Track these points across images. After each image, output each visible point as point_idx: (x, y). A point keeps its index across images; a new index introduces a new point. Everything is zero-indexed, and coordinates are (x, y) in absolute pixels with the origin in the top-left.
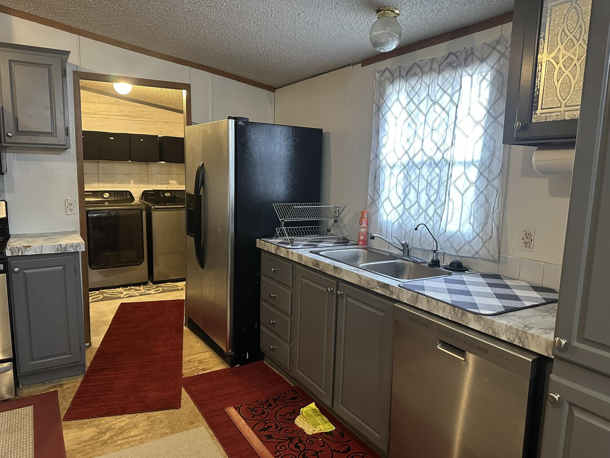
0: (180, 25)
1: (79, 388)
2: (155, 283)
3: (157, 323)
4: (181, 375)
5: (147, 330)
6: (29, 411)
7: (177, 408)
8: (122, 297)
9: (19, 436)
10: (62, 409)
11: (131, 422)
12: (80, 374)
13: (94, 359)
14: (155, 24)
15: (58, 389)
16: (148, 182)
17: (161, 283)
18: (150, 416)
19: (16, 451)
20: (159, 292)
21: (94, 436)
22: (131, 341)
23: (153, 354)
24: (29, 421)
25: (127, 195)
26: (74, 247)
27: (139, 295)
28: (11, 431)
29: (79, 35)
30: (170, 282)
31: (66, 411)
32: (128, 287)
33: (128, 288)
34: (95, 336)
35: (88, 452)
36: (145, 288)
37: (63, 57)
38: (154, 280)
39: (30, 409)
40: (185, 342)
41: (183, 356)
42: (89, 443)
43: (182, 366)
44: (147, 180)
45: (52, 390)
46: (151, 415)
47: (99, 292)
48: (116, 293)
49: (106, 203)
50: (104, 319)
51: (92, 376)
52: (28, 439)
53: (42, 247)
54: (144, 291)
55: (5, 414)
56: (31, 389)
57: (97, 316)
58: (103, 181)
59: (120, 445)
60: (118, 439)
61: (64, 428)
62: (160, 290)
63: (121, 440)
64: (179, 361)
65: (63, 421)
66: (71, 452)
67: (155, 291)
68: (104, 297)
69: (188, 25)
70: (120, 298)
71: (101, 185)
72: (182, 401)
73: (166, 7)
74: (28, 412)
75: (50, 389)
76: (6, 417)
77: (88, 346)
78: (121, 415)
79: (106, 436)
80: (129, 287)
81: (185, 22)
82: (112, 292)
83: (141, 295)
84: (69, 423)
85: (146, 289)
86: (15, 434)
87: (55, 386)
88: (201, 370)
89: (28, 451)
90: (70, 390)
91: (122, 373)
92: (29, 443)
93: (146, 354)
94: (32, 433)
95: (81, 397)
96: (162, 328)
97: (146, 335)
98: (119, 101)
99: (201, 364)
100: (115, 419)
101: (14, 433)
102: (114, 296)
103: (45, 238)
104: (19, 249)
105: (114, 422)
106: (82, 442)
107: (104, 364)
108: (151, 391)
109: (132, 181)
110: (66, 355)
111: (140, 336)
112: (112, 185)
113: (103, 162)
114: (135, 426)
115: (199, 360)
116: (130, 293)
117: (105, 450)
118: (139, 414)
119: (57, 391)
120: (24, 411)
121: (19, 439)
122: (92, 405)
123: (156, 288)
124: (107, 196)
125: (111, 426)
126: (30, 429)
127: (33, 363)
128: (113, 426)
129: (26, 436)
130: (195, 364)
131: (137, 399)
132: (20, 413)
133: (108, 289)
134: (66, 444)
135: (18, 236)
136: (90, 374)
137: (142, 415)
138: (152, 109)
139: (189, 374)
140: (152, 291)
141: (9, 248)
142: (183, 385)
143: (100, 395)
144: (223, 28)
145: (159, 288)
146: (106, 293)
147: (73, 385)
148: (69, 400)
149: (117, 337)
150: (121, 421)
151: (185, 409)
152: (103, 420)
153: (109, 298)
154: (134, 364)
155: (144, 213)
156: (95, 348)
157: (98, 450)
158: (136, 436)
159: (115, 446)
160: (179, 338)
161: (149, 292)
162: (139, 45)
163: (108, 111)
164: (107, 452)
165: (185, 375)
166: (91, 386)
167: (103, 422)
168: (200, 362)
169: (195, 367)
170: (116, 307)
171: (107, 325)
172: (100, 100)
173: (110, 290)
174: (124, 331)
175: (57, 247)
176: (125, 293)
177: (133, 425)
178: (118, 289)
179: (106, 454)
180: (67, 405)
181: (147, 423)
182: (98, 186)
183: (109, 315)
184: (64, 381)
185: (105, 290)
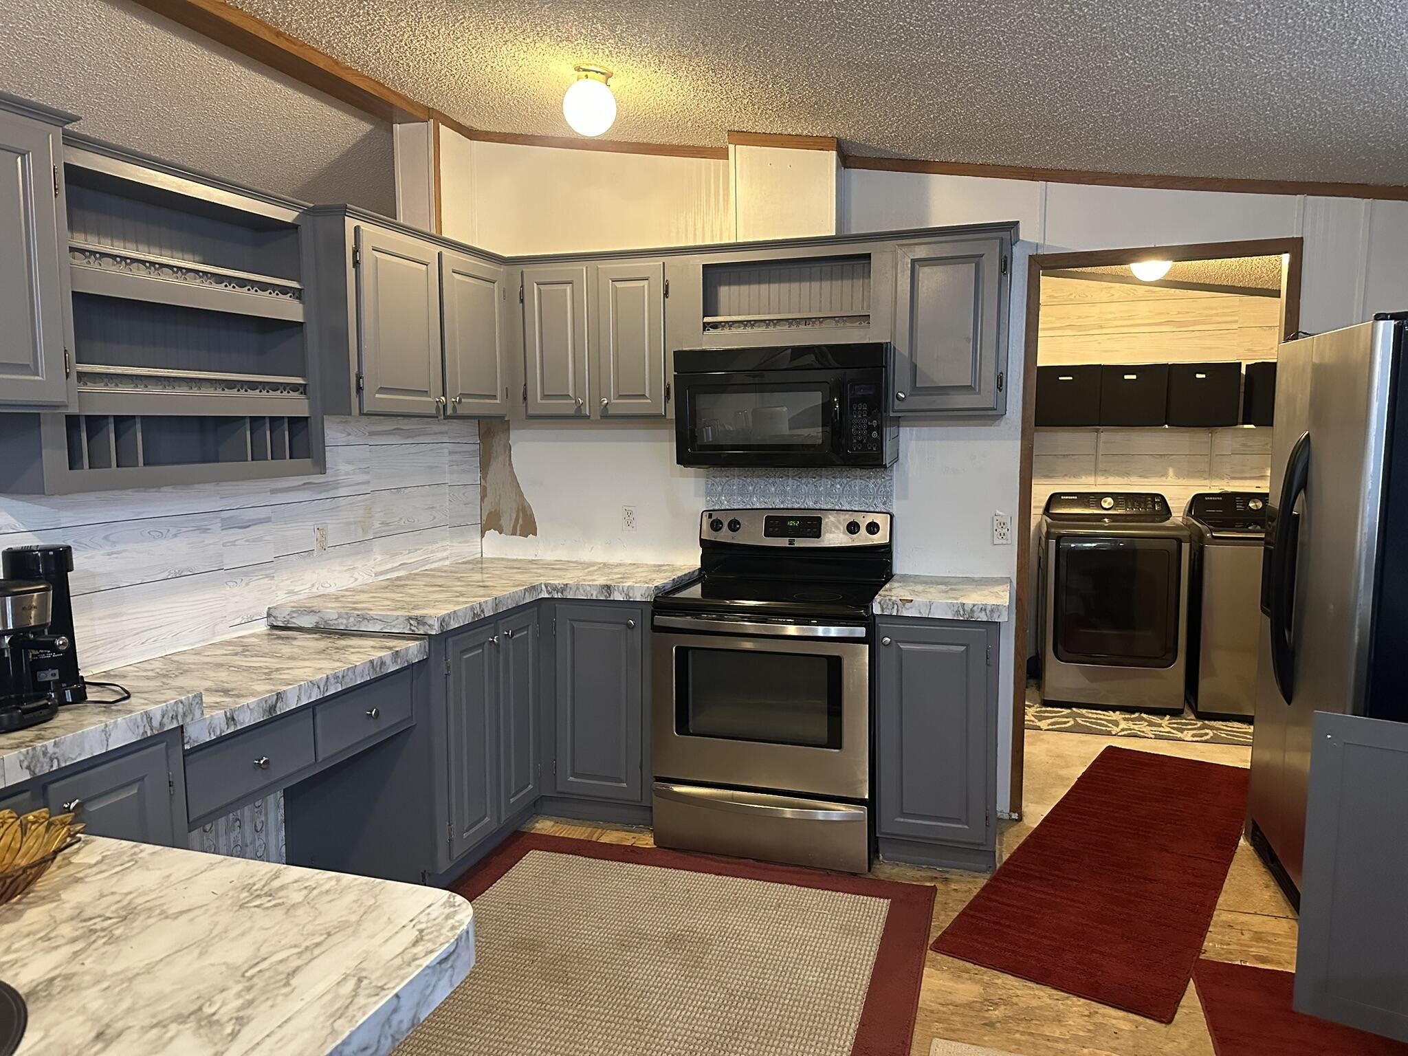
0: (1255, 110)
1: (976, 897)
2: (1201, 716)
3: (1177, 811)
4: (1199, 950)
5: (1148, 820)
6: (880, 907)
7: (1162, 1022)
8: (1114, 733)
9: (855, 946)
10: (935, 926)
11: (1052, 1006)
12: (985, 872)
13: (1019, 849)
14: (1196, 124)
15: (940, 886)
16: (1211, 473)
17: (1215, 720)
18: (1097, 1013)
19: (844, 968)
20: (1203, 739)
21: (974, 1002)
22: (1103, 835)
23: (1145, 879)
24: (877, 926)
25: (1154, 503)
26: (988, 612)
27: (1153, 736)
28: (847, 932)
29: (1047, 181)
30: (1239, 721)
31: (940, 933)
32: (1133, 713)
33: (1133, 716)
34: (1037, 803)
35: (956, 1027)
36: (1174, 723)
37: (1006, 235)
38: (1199, 710)
39: (885, 905)
40: (1232, 875)
41: (1217, 907)
42: (961, 1010)
43: (1207, 931)
44: (1207, 469)
45: (928, 884)
46: (1100, 1011)
47: (1069, 711)
48: (1105, 723)
49: (1106, 520)
50: (1063, 772)
51: (1004, 882)
52: (866, 957)
53: (931, 604)
54: (1168, 729)
55: (847, 898)
56: (896, 870)
57: (1050, 762)
58: (1106, 472)
59: (1017, 1042)
60: (1017, 1029)
61: (927, 963)
62: (1207, 734)
63: (1023, 1033)
64: (1201, 916)
65: (931, 949)
66: (928, 1014)
67: (1193, 736)
68: (1077, 724)
69: (1275, 107)
70: (1109, 734)
71: (1101, 480)
72: (1180, 1010)
73: (1211, 84)
74: (880, 909)
75: (927, 881)
76: (847, 904)
77: (1016, 820)
78: (1037, 983)
79: (996, 1012)
80: (1137, 715)
81: (1266, 102)
82: (1097, 719)
83: (1158, 737)
84: (939, 957)
85: (1175, 726)
86: (851, 940)
87: (936, 878)
88: (1253, 956)
89: (861, 977)
90: (959, 896)
91: (1065, 899)
92: (867, 965)
93: (1129, 874)
94: (875, 948)
95: (972, 916)
96: (1185, 825)
97: (1142, 831)
98: (1154, 292)
99: (1257, 942)
100: (1023, 986)
101: (849, 936)
102: (1098, 727)
103: (943, 587)
104: (893, 604)
105: (1019, 993)
106: (951, 1004)
107: (1033, 867)
108: (1114, 960)
109: (1171, 471)
110: (959, 824)
111: (1129, 830)
112: (1125, 480)
113: (1107, 431)
114: (1059, 1019)
115: (1256, 932)
116: (1135, 727)
117: (986, 1038)
118: (1075, 999)
119: (936, 890)
120: (874, 905)
121: (854, 950)
122: (988, 941)
123: (1200, 728)
124: (1109, 504)
125: (1011, 997)
126: (875, 940)
127: (902, 820)
128: (1015, 1000)
129: (866, 950)
130: (1243, 937)
131: (1078, 963)
132: (868, 906)
133: (1091, 709)
134: (923, 994)
135: (905, 579)
136: (1002, 878)
137: (1079, 1003)
138: (1235, 299)
139: (1220, 955)
140: (1188, 735)
141: (878, 600)
142: (1193, 975)
143: (1009, 926)
144: (1371, 92)
145: (1207, 731)
146: (1082, 716)
147: (966, 888)
148: (950, 913)
149: (1078, 818)
150: (1034, 996)
151: (1181, 1031)
152: (999, 978)
153: (1087, 731)
154: (1096, 889)
155: (1186, 547)
156: (1028, 828)
157: (974, 1033)
158: (1056, 1040)
159: (1008, 1040)
160: (1218, 862)
161: (1179, 735)
162: (1175, 172)
163: (1130, 318)
164: (987, 1044)
165: (1207, 954)
166: (997, 901)
167: (999, 981)
168: (1259, 937)
169: (1241, 945)
170: (1095, 753)
171: (1068, 786)
172: (1113, 295)
173: (1094, 711)
174: (1097, 809)
175: (956, 609)
176: (1123, 725)
177: (1055, 1015)
178: (1111, 712)
179: (985, 1047)
180: (945, 922)
181: (1084, 1023)
182: (1093, 482)
183: (1076, 766)
184: (953, 874)
185: (1084, 711)
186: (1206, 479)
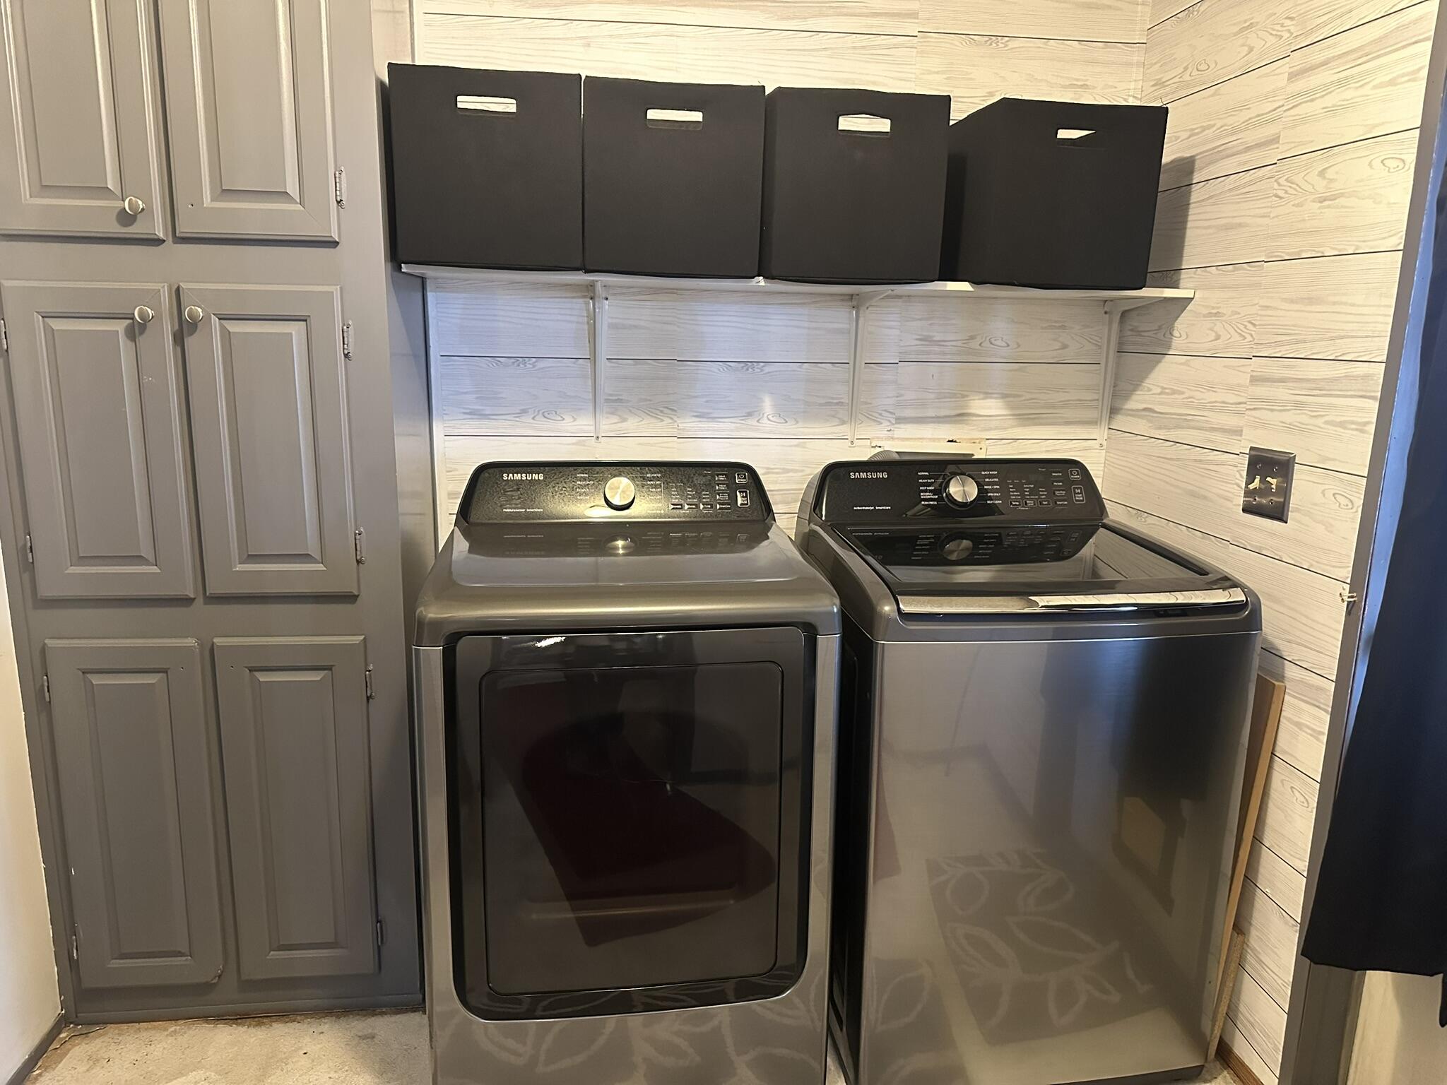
16: (853, 407)
25: (732, 488)
44: (846, 400)
58: (621, 404)
71: (608, 427)
109: (768, 404)
124: (624, 491)
182: (590, 430)
186: (843, 423)
